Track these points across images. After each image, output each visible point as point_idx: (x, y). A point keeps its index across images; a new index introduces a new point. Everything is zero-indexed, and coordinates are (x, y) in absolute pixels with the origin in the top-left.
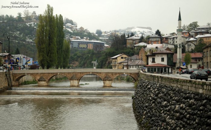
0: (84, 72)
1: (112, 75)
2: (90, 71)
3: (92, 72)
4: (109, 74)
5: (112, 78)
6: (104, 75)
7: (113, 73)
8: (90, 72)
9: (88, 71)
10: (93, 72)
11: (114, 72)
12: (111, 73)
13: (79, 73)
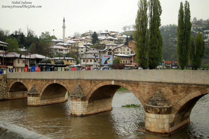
0: (97, 80)
1: (174, 92)
2: (110, 78)
3: (115, 80)
4: (163, 90)
5: (173, 102)
6: (147, 90)
7: (176, 84)
8: (111, 80)
9: (106, 78)
10: (118, 81)
11: (181, 81)
12: (169, 84)
13: (87, 80)
